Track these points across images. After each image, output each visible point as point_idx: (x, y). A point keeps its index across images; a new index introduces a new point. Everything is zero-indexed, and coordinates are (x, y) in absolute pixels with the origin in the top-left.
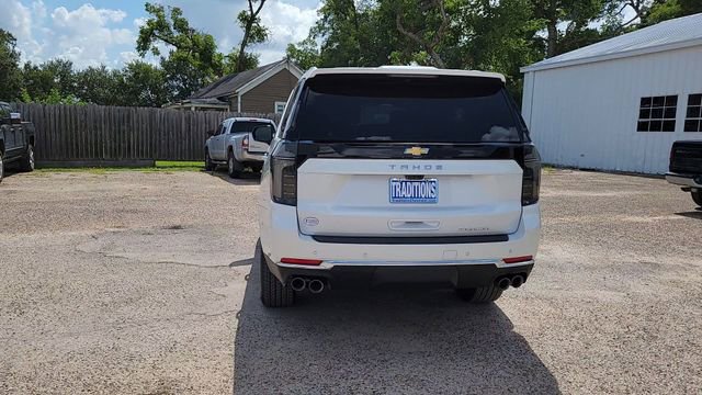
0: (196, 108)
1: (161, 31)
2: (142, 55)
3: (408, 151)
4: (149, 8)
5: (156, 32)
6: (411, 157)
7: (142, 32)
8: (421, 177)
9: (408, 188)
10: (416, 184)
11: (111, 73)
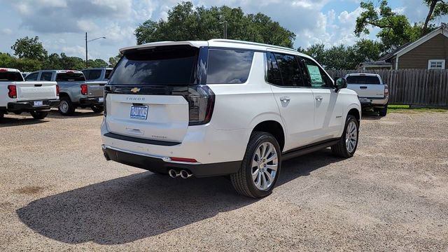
0: (366, 68)
1: (371, 18)
2: (358, 36)
3: (132, 90)
4: (363, 5)
5: (367, 20)
6: (133, 93)
7: (357, 21)
9: (136, 111)
10: (140, 108)
11: (346, 49)
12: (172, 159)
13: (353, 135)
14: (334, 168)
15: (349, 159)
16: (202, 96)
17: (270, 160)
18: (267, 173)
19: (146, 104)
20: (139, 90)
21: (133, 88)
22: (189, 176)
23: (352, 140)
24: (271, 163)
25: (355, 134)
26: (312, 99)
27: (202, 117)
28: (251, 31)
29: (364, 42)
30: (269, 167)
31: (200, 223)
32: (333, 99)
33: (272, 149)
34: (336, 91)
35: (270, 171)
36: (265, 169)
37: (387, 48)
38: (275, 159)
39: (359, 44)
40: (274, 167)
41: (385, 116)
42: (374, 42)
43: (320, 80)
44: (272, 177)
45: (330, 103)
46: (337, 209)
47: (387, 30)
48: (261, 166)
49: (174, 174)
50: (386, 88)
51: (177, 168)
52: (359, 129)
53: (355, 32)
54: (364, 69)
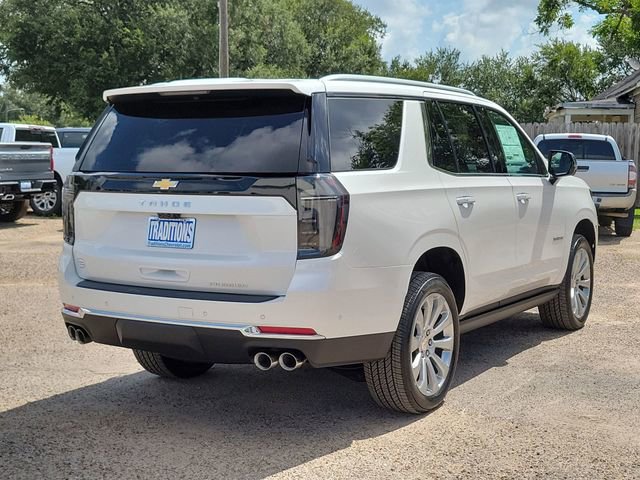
2: (545, 30)
3: (157, 184)
6: (157, 191)
8: (177, 216)
9: (164, 231)
10: (173, 224)
11: (514, 63)
12: (262, 330)
13: (582, 278)
14: (553, 350)
15: (579, 332)
16: (323, 198)
17: (437, 330)
18: (436, 358)
19: (193, 216)
20: (174, 184)
21: (160, 179)
22: (298, 364)
23: (581, 288)
24: (440, 336)
25: (587, 275)
26: (510, 200)
27: (325, 240)
28: (271, 12)
29: (558, 49)
30: (438, 343)
31: (330, 457)
32: (548, 198)
33: (443, 305)
34: (553, 181)
35: (439, 352)
36: (432, 351)
37: (613, 65)
38: (448, 327)
39: (546, 52)
40: (448, 343)
41: (629, 236)
42: (581, 48)
43: (521, 158)
44: (444, 364)
45: (543, 207)
46: (587, 423)
47: (614, 19)
48: (424, 346)
49: (265, 362)
50: (630, 168)
51: (272, 350)
52: (594, 267)
53: (539, 21)
54: (568, 120)
